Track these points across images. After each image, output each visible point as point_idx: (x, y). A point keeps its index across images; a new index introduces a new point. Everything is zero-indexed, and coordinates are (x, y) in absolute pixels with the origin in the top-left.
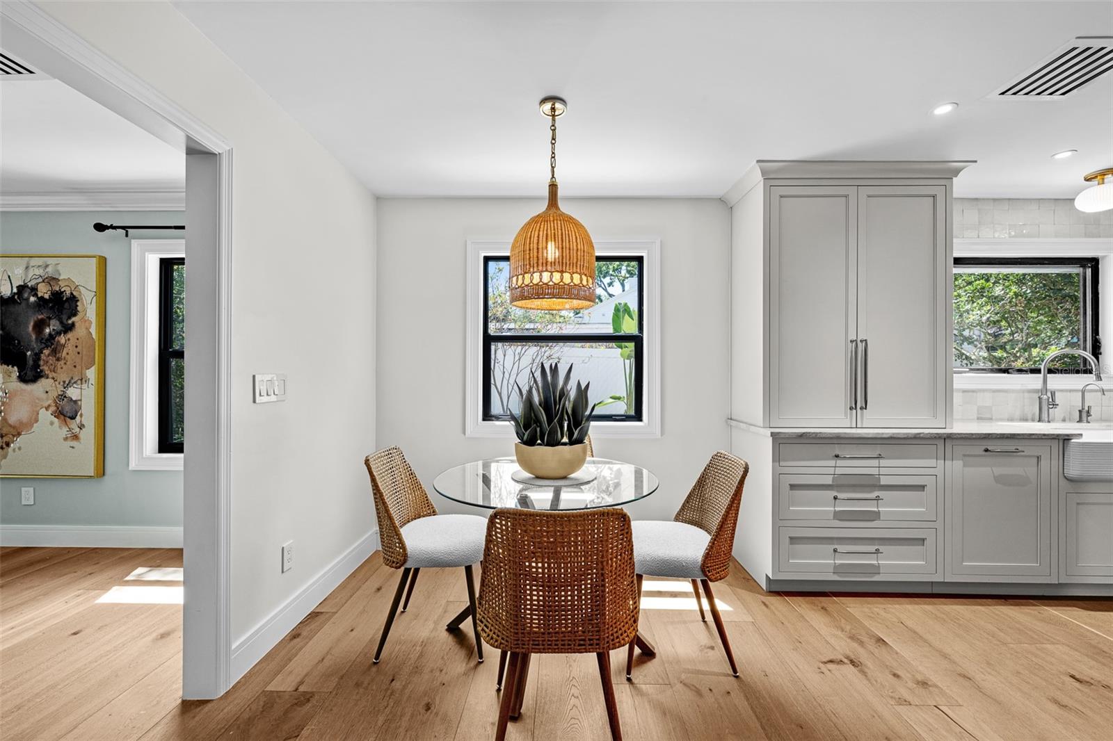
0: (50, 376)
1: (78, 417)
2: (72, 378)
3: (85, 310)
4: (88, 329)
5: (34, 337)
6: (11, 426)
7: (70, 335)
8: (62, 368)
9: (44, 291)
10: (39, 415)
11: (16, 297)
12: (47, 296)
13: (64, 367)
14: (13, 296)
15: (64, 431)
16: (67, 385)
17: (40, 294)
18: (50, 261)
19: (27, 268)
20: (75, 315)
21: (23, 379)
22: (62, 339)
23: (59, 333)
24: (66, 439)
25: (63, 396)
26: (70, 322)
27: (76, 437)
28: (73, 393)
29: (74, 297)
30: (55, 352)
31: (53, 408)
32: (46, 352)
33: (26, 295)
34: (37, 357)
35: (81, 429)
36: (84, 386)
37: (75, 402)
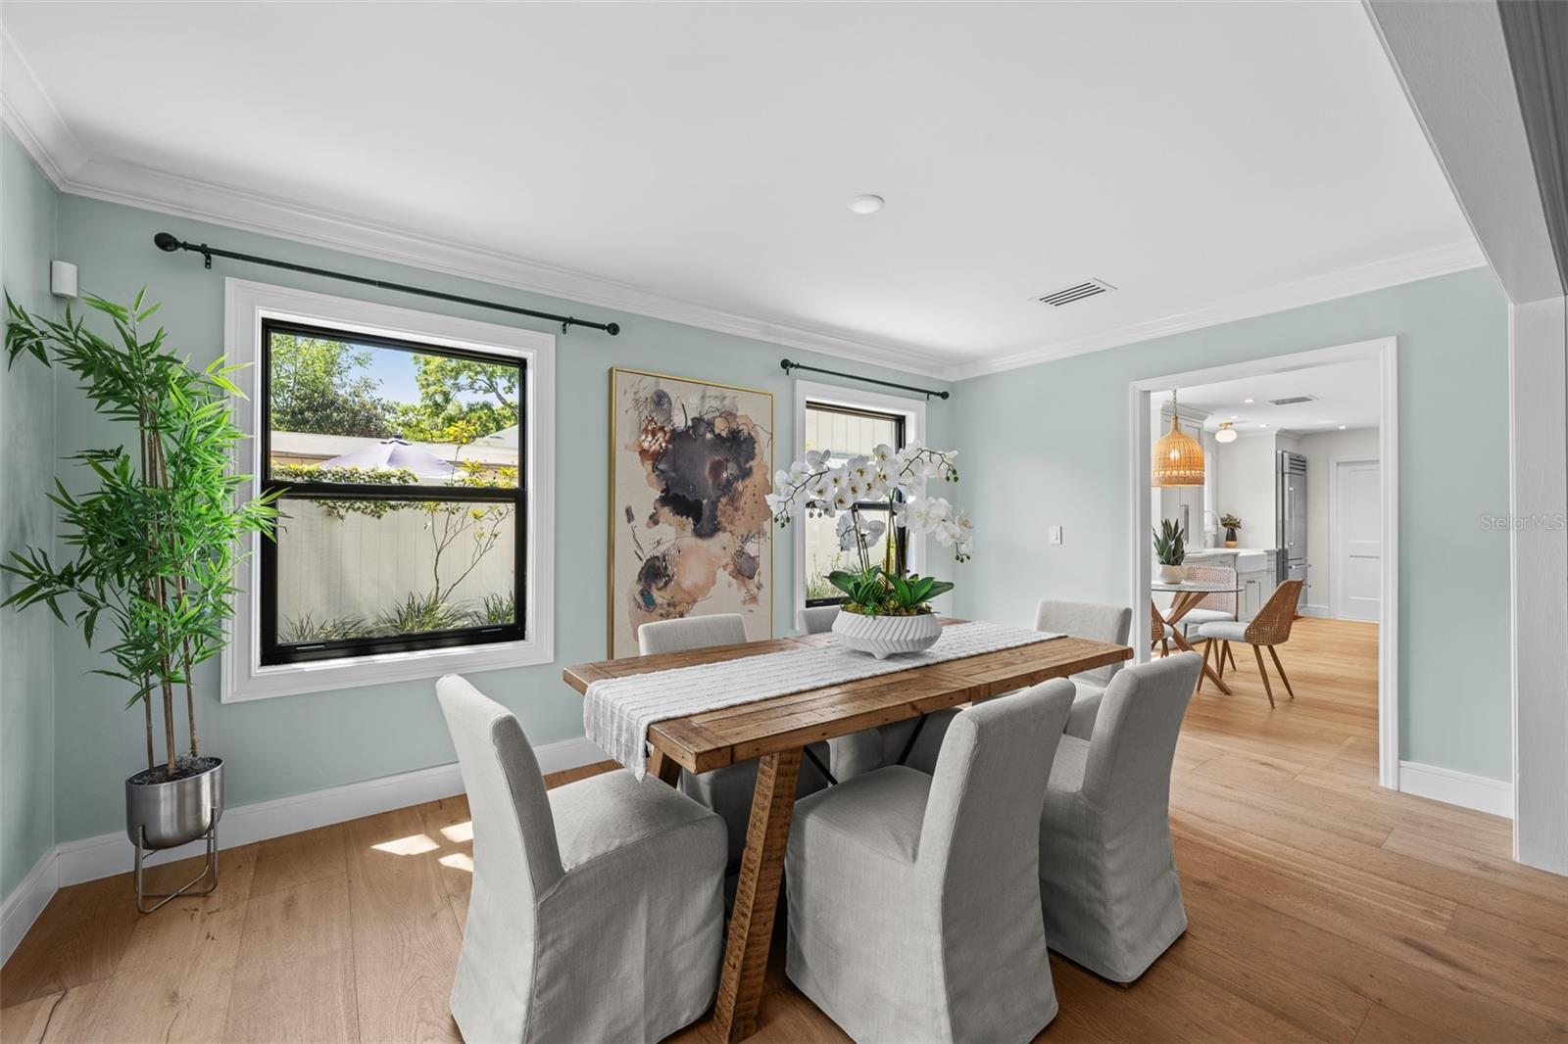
0: (728, 529)
1: (756, 576)
2: (750, 532)
3: (762, 454)
4: (765, 475)
5: (710, 482)
6: (684, 591)
7: (747, 482)
8: (740, 520)
9: (721, 427)
10: (717, 576)
11: (691, 432)
12: (724, 434)
13: (743, 518)
14: (688, 431)
15: (742, 594)
16: (745, 539)
17: (717, 431)
18: (727, 393)
19: (703, 397)
20: (752, 458)
21: (699, 533)
22: (740, 485)
23: (737, 479)
24: (744, 602)
25: (741, 553)
26: (748, 466)
27: (754, 599)
28: (751, 548)
29: (752, 437)
30: (732, 501)
31: (731, 567)
32: (724, 500)
33: (702, 430)
34: (714, 504)
35: (759, 589)
36: (762, 540)
37: (753, 558)
